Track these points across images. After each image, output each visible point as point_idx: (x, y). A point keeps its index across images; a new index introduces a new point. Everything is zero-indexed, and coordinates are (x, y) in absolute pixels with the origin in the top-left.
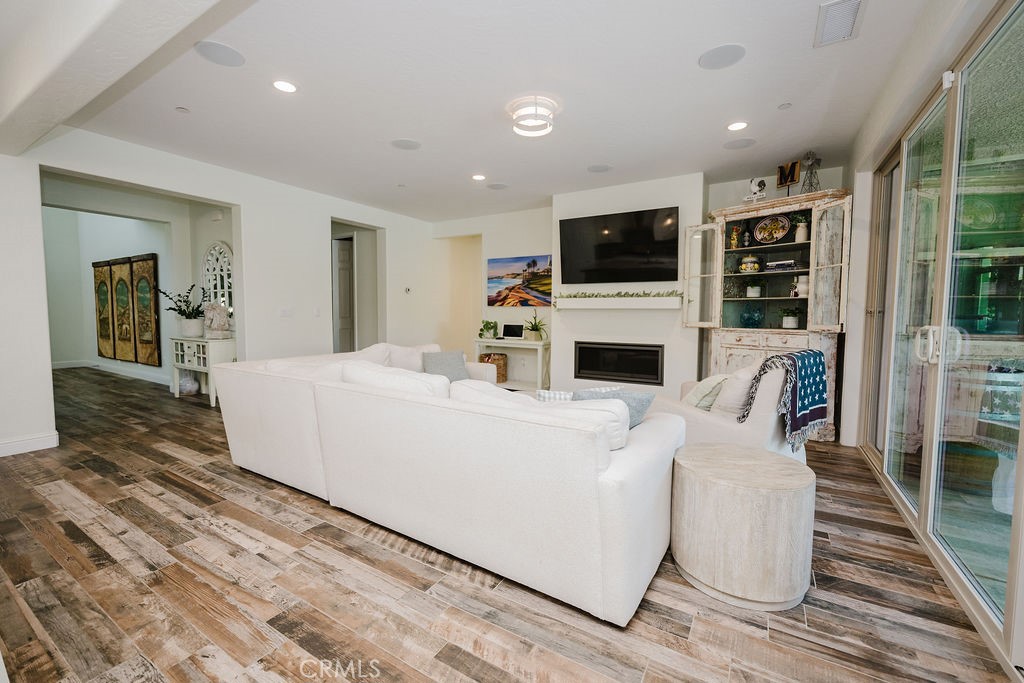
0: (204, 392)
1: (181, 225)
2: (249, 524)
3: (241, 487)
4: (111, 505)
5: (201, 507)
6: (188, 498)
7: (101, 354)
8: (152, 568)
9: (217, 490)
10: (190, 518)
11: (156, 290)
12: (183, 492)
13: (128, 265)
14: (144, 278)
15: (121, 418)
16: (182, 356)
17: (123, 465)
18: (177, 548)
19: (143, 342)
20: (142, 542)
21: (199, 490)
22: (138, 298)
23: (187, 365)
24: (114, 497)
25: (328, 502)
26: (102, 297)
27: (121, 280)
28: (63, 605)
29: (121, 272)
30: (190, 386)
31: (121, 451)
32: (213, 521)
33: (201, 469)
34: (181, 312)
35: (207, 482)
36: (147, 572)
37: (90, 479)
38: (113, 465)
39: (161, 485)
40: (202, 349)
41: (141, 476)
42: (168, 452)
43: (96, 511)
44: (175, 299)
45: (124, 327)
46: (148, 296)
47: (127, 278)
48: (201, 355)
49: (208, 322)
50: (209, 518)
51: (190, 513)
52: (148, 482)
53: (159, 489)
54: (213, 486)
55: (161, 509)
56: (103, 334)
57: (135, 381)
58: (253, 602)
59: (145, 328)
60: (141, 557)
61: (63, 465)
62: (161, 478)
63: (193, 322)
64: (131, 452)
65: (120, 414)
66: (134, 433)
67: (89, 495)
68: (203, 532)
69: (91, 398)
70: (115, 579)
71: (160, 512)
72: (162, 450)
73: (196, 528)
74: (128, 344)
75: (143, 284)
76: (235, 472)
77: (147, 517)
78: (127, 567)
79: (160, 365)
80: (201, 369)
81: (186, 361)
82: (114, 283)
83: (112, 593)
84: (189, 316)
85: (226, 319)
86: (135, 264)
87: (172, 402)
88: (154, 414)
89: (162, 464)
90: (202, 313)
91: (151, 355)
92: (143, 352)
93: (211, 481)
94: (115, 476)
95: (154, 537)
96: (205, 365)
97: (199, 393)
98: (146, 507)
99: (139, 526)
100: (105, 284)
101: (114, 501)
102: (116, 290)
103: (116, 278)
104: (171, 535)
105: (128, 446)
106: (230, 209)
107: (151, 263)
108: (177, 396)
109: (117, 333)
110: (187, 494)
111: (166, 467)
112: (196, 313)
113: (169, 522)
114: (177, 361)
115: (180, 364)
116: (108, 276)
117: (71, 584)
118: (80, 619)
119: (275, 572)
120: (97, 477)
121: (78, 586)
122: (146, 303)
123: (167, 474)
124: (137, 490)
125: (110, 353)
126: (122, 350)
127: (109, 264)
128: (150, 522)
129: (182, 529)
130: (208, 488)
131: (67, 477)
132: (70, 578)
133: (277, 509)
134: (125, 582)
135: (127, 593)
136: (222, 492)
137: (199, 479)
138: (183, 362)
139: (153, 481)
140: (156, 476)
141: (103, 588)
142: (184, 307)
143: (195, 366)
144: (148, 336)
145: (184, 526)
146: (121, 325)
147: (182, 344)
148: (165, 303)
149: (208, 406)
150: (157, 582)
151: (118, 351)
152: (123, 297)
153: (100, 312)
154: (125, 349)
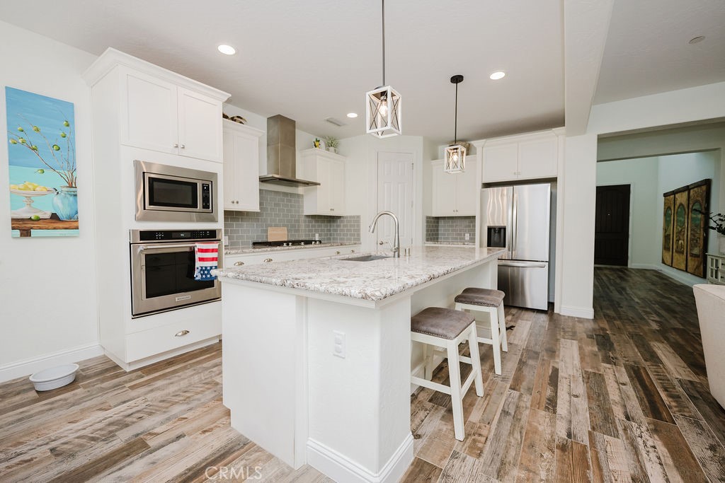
4: (586, 372)
5: (646, 415)
6: (641, 400)
7: (663, 262)
8: (569, 435)
9: (675, 409)
10: (628, 418)
12: (642, 393)
13: (687, 192)
14: (697, 201)
15: (647, 313)
16: (716, 272)
17: (617, 348)
18: (597, 434)
19: (693, 255)
20: (580, 412)
21: (656, 398)
22: (692, 219)
24: (592, 368)
26: (668, 219)
27: (681, 204)
28: (513, 418)
29: (682, 198)
31: (625, 337)
32: (646, 435)
33: (676, 382)
35: (670, 396)
36: (563, 435)
37: (590, 348)
38: (612, 345)
39: (630, 376)
41: (622, 361)
42: (659, 353)
43: (575, 371)
44: (715, 218)
45: (680, 242)
47: (685, 203)
50: (644, 429)
51: (632, 414)
52: (623, 369)
53: (625, 378)
54: (674, 404)
55: (614, 395)
56: (666, 248)
59: (695, 244)
60: (570, 421)
61: (585, 332)
62: (634, 371)
64: (631, 341)
65: (648, 310)
66: (646, 328)
67: (581, 358)
68: (627, 438)
69: (639, 293)
70: (545, 424)
71: (611, 397)
72: (656, 349)
73: (625, 430)
74: (681, 255)
75: (697, 206)
77: (599, 396)
78: (558, 422)
79: (703, 277)
82: (676, 207)
83: (536, 432)
86: (691, 191)
88: (675, 317)
89: (645, 360)
91: (698, 267)
92: (692, 263)
93: (676, 397)
94: (606, 354)
95: (591, 414)
98: (606, 388)
99: (589, 398)
100: (671, 209)
101: (590, 370)
102: (677, 213)
103: (678, 204)
104: (603, 420)
105: (632, 336)
107: (706, 187)
109: (675, 247)
110: (643, 396)
111: (646, 364)
113: (610, 410)
114: (712, 275)
116: (672, 202)
117: (526, 408)
118: (511, 433)
120: (596, 349)
121: (527, 412)
122: (698, 223)
123: (642, 371)
124: (610, 372)
125: (669, 262)
126: (677, 260)
127: (674, 193)
128: (598, 400)
129: (613, 422)
130: (667, 402)
131: (580, 341)
132: (529, 404)
134: (548, 431)
135: (543, 439)
136: (678, 414)
137: (666, 390)
139: (627, 371)
140: (632, 368)
141: (535, 424)
144: (696, 251)
145: (617, 421)
146: (678, 241)
147: (716, 261)
150: (563, 448)
151: (674, 261)
152: (681, 219)
153: (665, 230)
154: (679, 259)
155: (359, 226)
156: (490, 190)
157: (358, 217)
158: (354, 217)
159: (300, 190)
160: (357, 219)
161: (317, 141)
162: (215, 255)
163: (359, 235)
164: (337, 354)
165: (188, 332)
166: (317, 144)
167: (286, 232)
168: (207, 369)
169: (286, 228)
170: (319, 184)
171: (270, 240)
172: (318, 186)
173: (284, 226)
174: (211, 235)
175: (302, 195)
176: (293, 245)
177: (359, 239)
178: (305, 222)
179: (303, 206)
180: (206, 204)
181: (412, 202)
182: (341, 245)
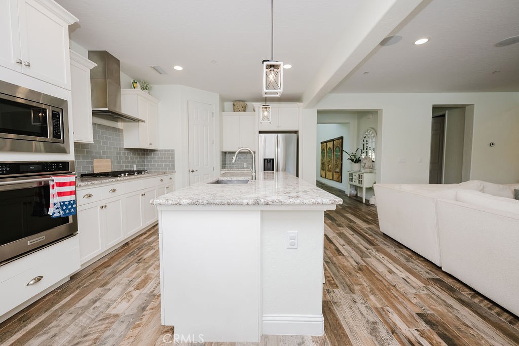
0: (359, 195)
1: (353, 123)
2: (395, 262)
3: (386, 242)
5: (370, 246)
6: (364, 240)
7: (321, 176)
8: (357, 263)
9: (375, 240)
10: (367, 249)
11: (342, 151)
12: (361, 237)
13: (332, 142)
14: (337, 146)
16: (352, 179)
17: (337, 219)
18: (364, 259)
19: (336, 172)
20: (351, 251)
21: (367, 238)
22: (335, 155)
23: (354, 183)
25: (441, 268)
26: (323, 155)
27: (330, 148)
28: (332, 263)
29: (330, 145)
30: (354, 192)
31: (334, 213)
32: (377, 253)
33: (366, 229)
34: (352, 160)
35: (370, 235)
36: (355, 264)
38: (334, 218)
39: (352, 231)
40: (361, 176)
41: (344, 225)
42: (351, 218)
43: (333, 234)
44: (350, 155)
45: (330, 166)
46: (339, 154)
47: (331, 147)
48: (360, 179)
49: (363, 165)
50: (374, 251)
51: (366, 247)
52: (347, 228)
53: (352, 233)
54: (373, 238)
55: (355, 241)
56: (323, 169)
57: (332, 187)
58: (406, 299)
59: (337, 166)
60: (352, 257)
62: (351, 228)
63: (357, 165)
64: (338, 215)
67: (329, 227)
68: (374, 257)
70: (346, 262)
72: (349, 217)
73: (370, 254)
74: (331, 172)
75: (337, 149)
76: (381, 235)
77: (350, 243)
78: (348, 259)
79: (341, 182)
80: (360, 185)
81: (353, 181)
82: (327, 149)
83: (346, 266)
84: (355, 162)
85: (371, 163)
86: (335, 142)
87: (346, 197)
89: (350, 223)
90: (361, 160)
91: (338, 178)
92: (336, 176)
94: (336, 223)
95: (355, 251)
96: (361, 184)
97: (356, 196)
98: (349, 238)
99: (348, 245)
100: (324, 150)
101: (337, 232)
102: (328, 152)
103: (328, 147)
104: (362, 254)
105: (337, 212)
106: (377, 112)
107: (341, 140)
108: (349, 196)
109: (327, 168)
110: (363, 238)
111: (352, 224)
112: (358, 161)
113: (359, 247)
114: (350, 181)
115: (351, 183)
116: (325, 146)
117: (332, 257)
118: (338, 271)
119: (415, 291)
120: (329, 221)
121: (334, 259)
122: (338, 156)
123: (353, 227)
124: (344, 231)
125: (325, 176)
127: (326, 142)
128: (352, 245)
129: (364, 252)
130: (371, 238)
132: (331, 255)
133: (408, 260)
134: (349, 264)
135: (351, 269)
136: (377, 242)
137: (366, 234)
138: (352, 181)
139: (349, 228)
141: (342, 263)
142: (353, 158)
143: (357, 184)
144: (338, 170)
146: (328, 165)
147: (352, 174)
148: (346, 157)
149: (362, 202)
150: (360, 269)
151: (327, 175)
152: (330, 155)
153: (322, 160)
154: (329, 175)
155: (173, 158)
156: (263, 135)
157: (173, 151)
158: (168, 151)
159: (120, 125)
160: (171, 153)
161: (134, 82)
162: (72, 188)
163: (173, 165)
164: (292, 247)
165: (42, 277)
166: (135, 85)
167: (110, 164)
168: (85, 308)
169: (110, 160)
170: (144, 122)
171: (96, 171)
172: (141, 123)
173: (108, 157)
174: (62, 168)
175: (122, 130)
176: (129, 175)
177: (174, 169)
178: (124, 154)
179: (123, 140)
180: (57, 134)
181: (213, 141)
182: (164, 173)
